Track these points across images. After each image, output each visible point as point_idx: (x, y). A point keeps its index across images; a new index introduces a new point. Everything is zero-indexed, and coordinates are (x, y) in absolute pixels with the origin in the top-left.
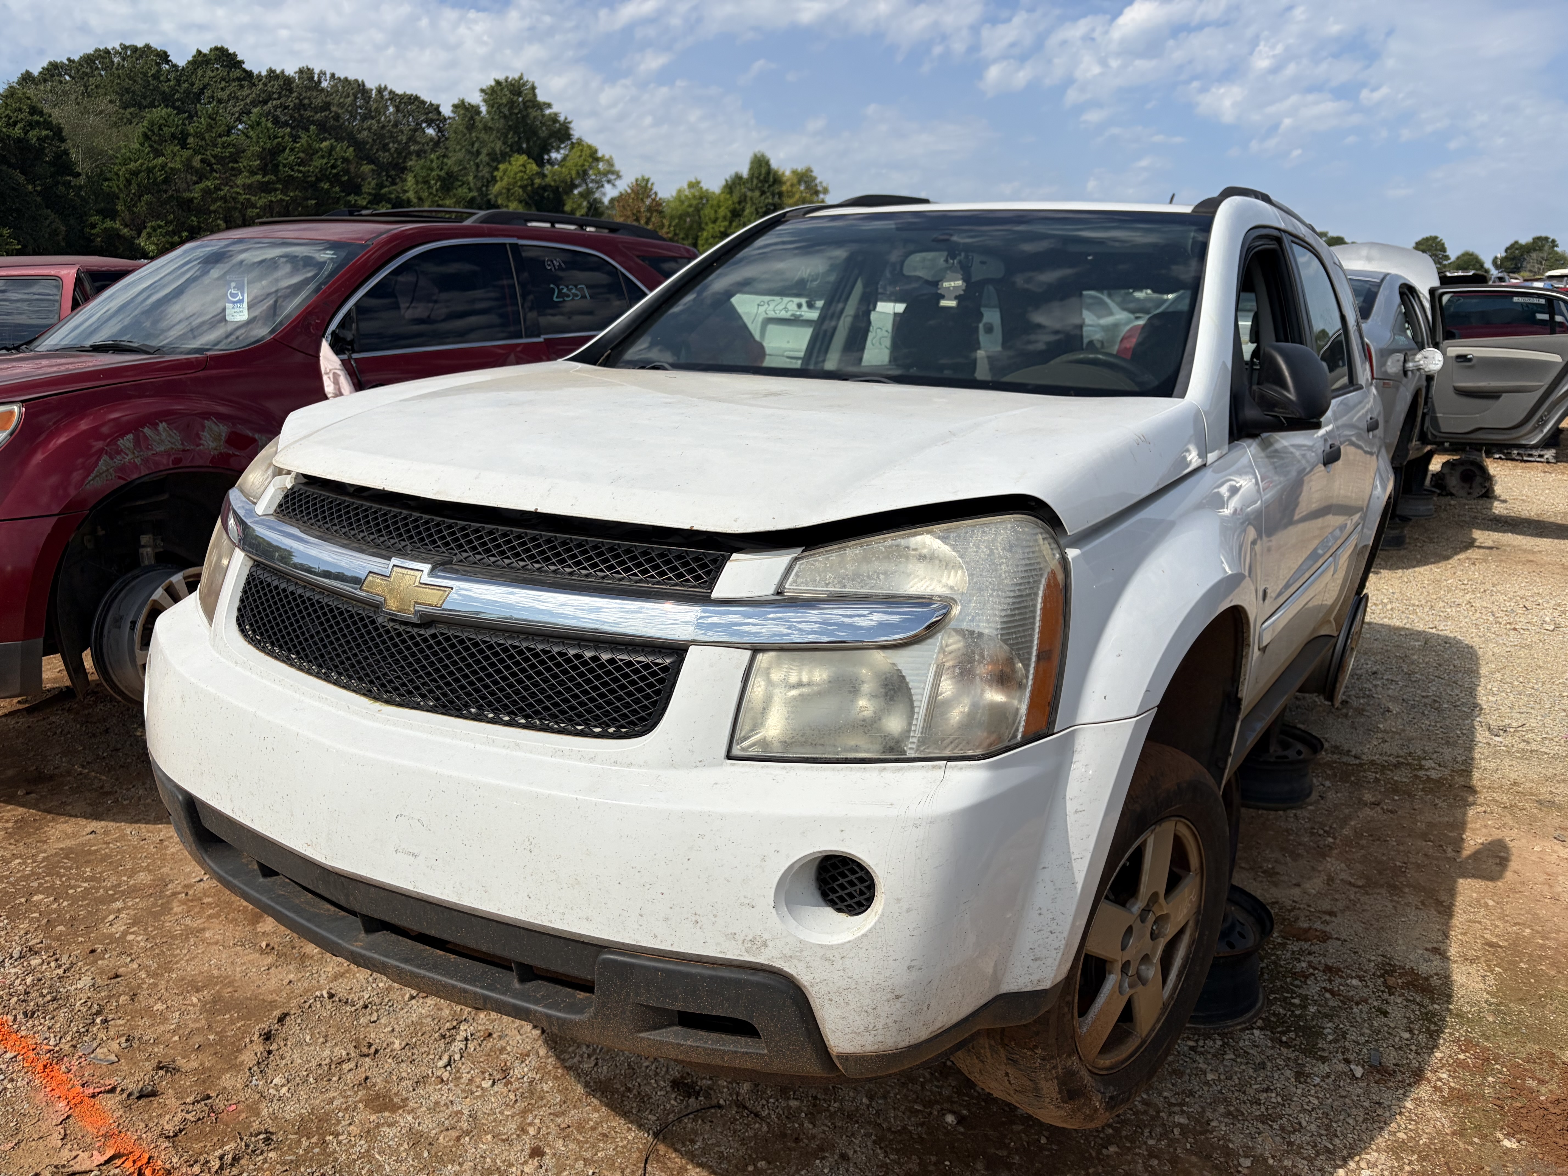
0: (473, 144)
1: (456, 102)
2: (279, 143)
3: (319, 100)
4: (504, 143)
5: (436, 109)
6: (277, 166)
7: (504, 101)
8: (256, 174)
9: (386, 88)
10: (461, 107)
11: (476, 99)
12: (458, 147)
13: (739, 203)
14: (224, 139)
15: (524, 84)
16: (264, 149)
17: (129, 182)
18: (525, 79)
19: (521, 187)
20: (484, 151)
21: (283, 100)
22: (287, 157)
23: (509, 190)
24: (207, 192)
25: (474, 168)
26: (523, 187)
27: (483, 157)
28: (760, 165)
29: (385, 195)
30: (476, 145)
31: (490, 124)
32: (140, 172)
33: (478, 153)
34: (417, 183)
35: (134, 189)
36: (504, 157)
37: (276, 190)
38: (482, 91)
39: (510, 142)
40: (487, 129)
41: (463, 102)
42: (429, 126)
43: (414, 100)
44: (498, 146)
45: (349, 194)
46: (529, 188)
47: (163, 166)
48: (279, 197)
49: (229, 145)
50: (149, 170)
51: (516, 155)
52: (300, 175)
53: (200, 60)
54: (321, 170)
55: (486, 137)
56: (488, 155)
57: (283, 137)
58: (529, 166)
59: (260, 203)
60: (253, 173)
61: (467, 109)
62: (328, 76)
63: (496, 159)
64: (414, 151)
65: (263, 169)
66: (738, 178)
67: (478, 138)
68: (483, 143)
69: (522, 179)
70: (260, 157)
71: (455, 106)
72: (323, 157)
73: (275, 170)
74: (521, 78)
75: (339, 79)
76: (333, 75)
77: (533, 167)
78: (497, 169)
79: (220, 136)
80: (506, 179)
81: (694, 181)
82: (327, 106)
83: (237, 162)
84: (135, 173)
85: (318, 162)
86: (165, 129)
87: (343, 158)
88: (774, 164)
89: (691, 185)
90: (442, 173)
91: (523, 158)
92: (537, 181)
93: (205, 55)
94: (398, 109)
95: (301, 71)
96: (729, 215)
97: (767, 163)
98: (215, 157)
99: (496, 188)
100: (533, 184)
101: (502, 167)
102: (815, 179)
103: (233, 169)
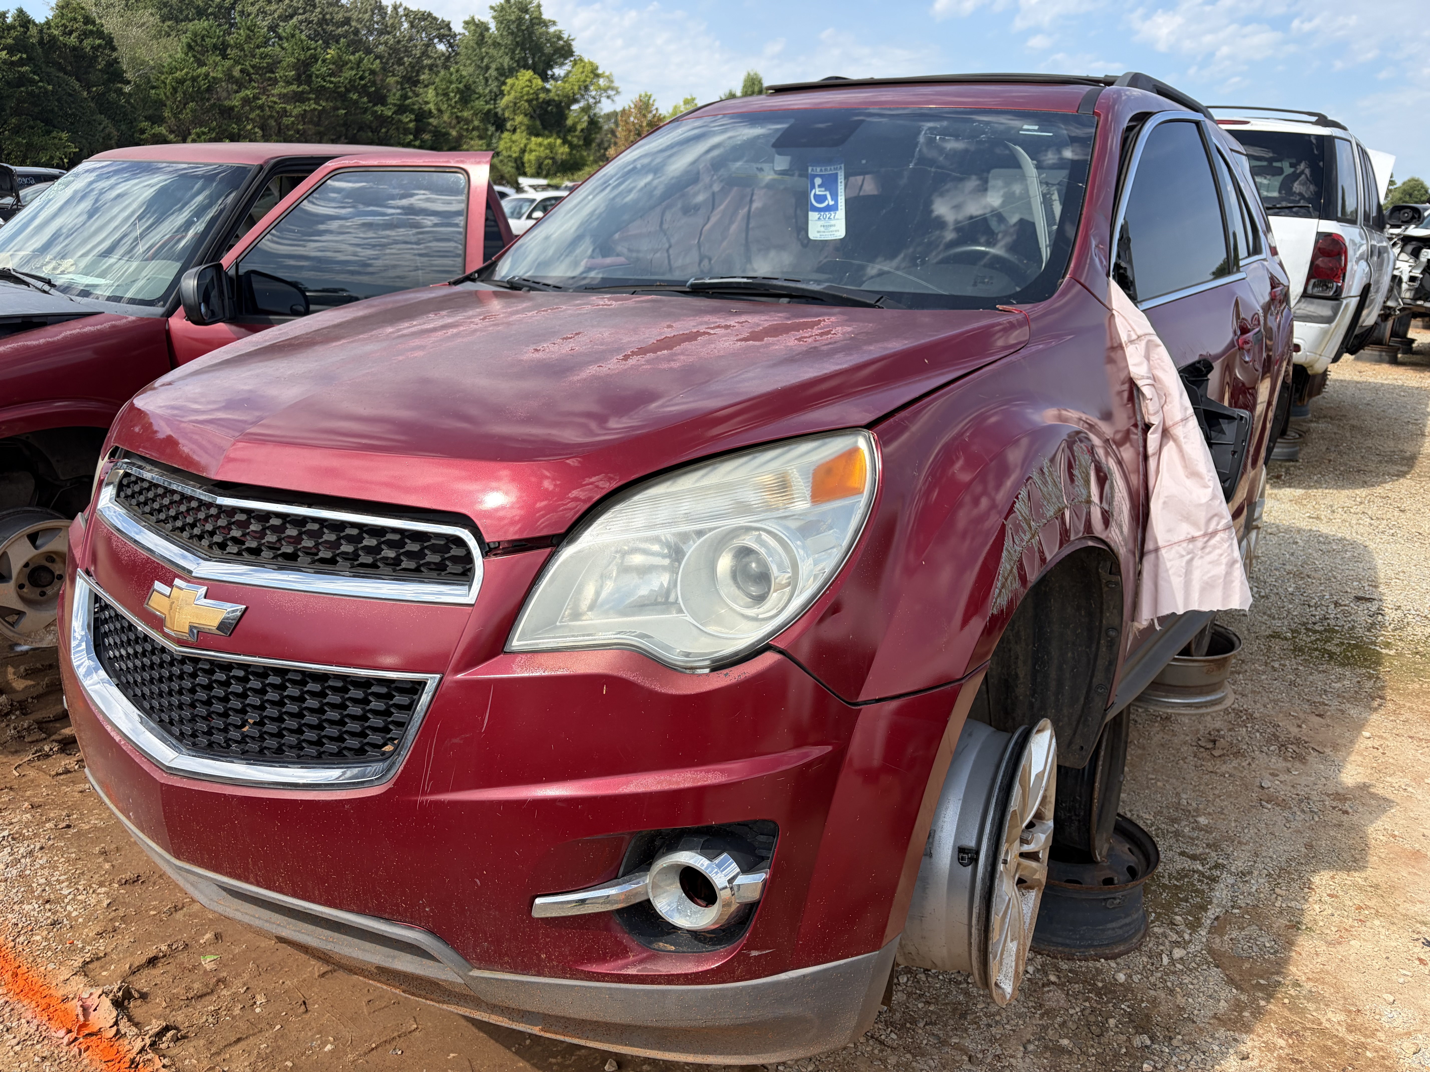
0: (482, 59)
1: (467, 18)
2: (311, 55)
3: (340, 16)
4: (512, 59)
5: (448, 25)
6: (310, 76)
7: (513, 17)
8: (292, 84)
9: (401, 5)
10: (471, 23)
11: (485, 16)
12: (469, 62)
14: (262, 50)
16: (298, 60)
17: (175, 90)
19: (527, 101)
20: (493, 66)
21: (307, 15)
22: (319, 68)
23: (515, 104)
24: (246, 101)
25: (483, 82)
26: (529, 101)
27: (492, 72)
28: (753, 81)
29: (408, 105)
30: (486, 60)
31: (498, 40)
32: (185, 80)
33: (487, 68)
34: (437, 95)
35: (179, 96)
36: (511, 72)
37: (309, 99)
38: (492, 8)
39: (517, 57)
40: (496, 45)
41: (473, 18)
42: (441, 41)
43: (427, 16)
44: (506, 61)
45: (375, 105)
46: (535, 102)
47: (207, 75)
48: (313, 106)
49: (266, 56)
50: (194, 79)
51: (523, 71)
52: (332, 86)
54: (351, 80)
55: (495, 53)
56: (497, 69)
57: (315, 49)
58: (534, 81)
59: (295, 112)
60: (289, 83)
61: (477, 25)
63: (505, 73)
64: (427, 65)
65: (298, 79)
66: (732, 94)
67: (487, 53)
68: (493, 59)
69: (528, 93)
70: (294, 67)
71: (466, 23)
72: (352, 69)
73: (309, 81)
77: (538, 82)
78: (505, 83)
79: (258, 47)
80: (513, 93)
81: (689, 97)
82: (347, 21)
83: (273, 73)
84: (181, 82)
85: (348, 74)
86: (207, 40)
87: (370, 69)
89: (687, 102)
90: (461, 86)
91: (529, 74)
92: (542, 96)
94: (412, 26)
97: (759, 79)
98: (253, 67)
99: (504, 102)
100: (537, 99)
101: (509, 81)
103: (270, 79)
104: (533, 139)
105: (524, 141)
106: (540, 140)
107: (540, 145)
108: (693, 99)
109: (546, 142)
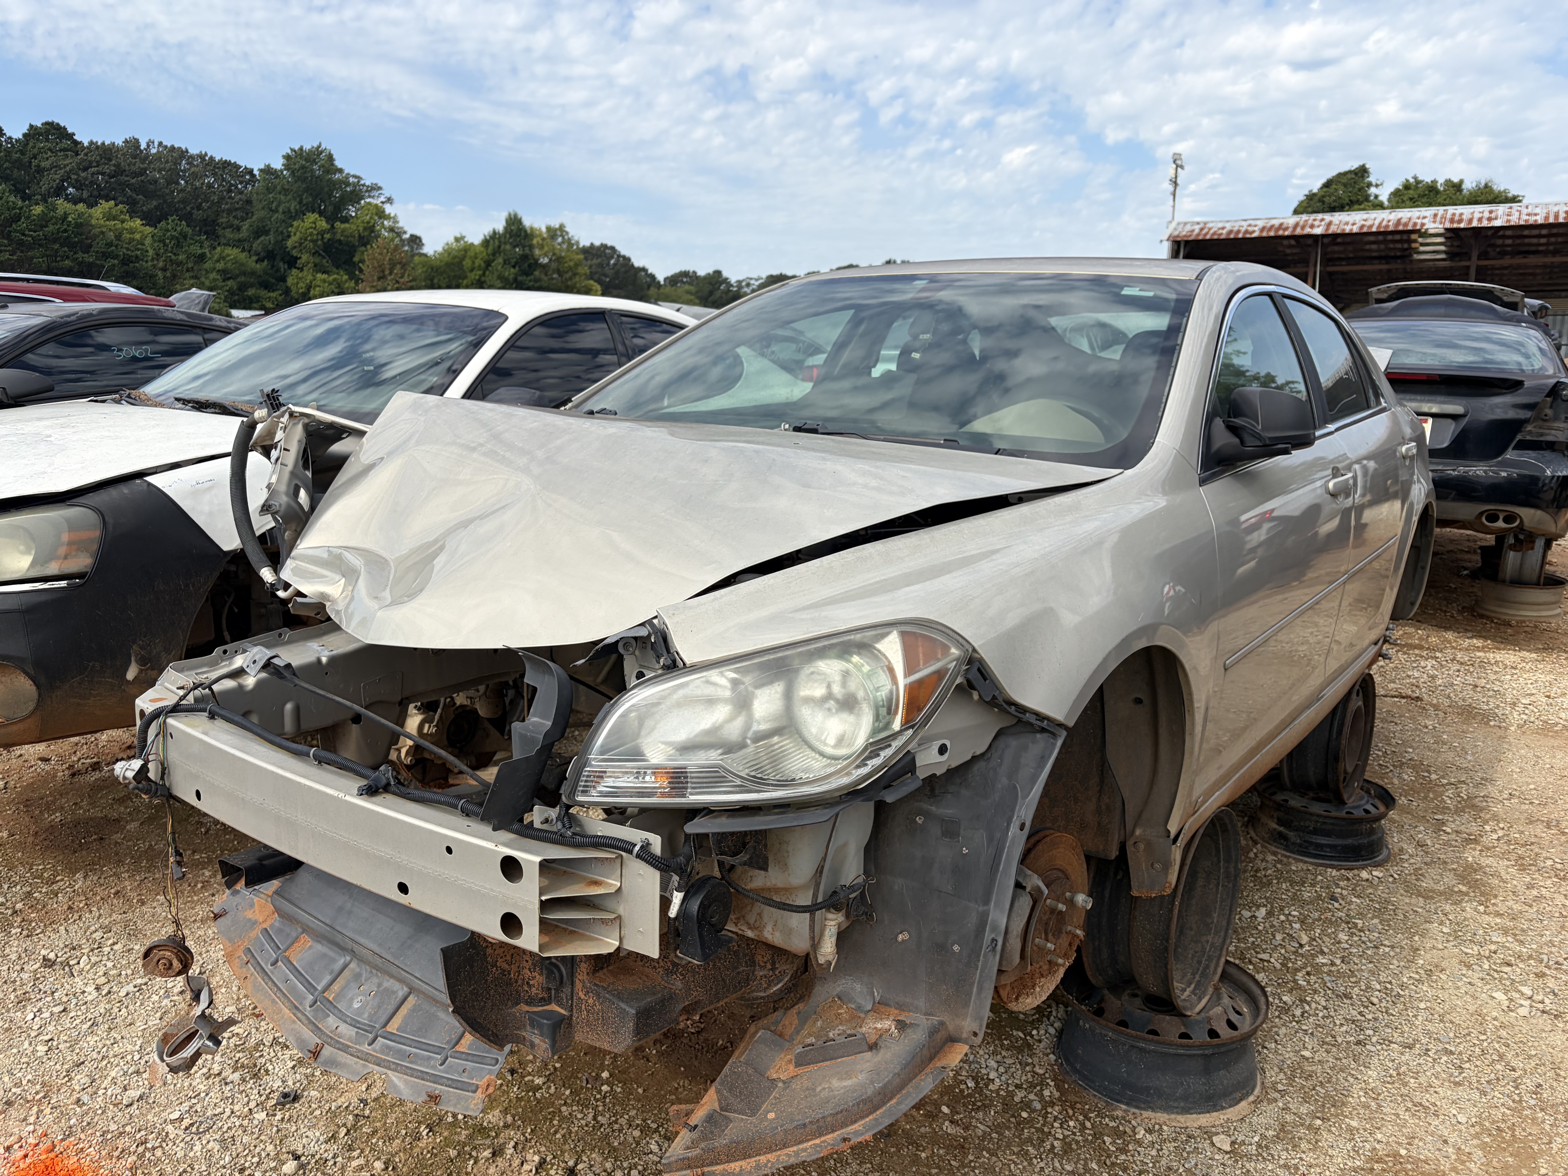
1: (262, 167)
4: (300, 203)
5: (250, 172)
7: (297, 167)
9: (206, 154)
10: (267, 171)
11: (278, 164)
13: (494, 254)
15: (321, 152)
18: (323, 147)
19: (311, 241)
20: (281, 210)
22: (23, 224)
23: (301, 244)
26: (314, 241)
27: (281, 215)
28: (514, 222)
31: (286, 187)
36: (300, 214)
38: (284, 157)
39: (304, 202)
40: (285, 191)
41: (268, 166)
43: (226, 165)
44: (294, 206)
46: (320, 242)
51: (309, 214)
53: (33, 133)
55: (283, 198)
56: (284, 213)
58: (319, 223)
61: (272, 173)
62: (156, 144)
63: (291, 216)
66: (494, 234)
69: (311, 234)
71: (261, 170)
74: (319, 147)
75: (166, 147)
76: (160, 144)
77: (323, 224)
78: (292, 226)
80: (298, 234)
81: (459, 236)
88: (528, 222)
89: (457, 240)
91: (312, 217)
92: (327, 236)
93: (36, 128)
95: (126, 141)
96: (483, 265)
97: (519, 222)
99: (290, 243)
100: (323, 238)
101: (295, 223)
102: (567, 233)
104: (319, 275)
105: (310, 277)
106: (325, 276)
107: (324, 281)
108: (463, 238)
109: (331, 278)
